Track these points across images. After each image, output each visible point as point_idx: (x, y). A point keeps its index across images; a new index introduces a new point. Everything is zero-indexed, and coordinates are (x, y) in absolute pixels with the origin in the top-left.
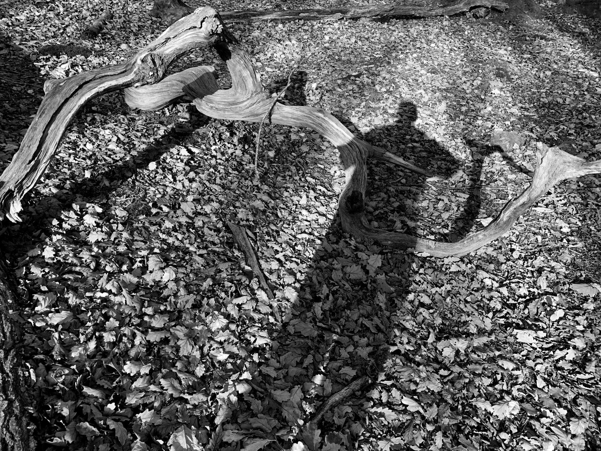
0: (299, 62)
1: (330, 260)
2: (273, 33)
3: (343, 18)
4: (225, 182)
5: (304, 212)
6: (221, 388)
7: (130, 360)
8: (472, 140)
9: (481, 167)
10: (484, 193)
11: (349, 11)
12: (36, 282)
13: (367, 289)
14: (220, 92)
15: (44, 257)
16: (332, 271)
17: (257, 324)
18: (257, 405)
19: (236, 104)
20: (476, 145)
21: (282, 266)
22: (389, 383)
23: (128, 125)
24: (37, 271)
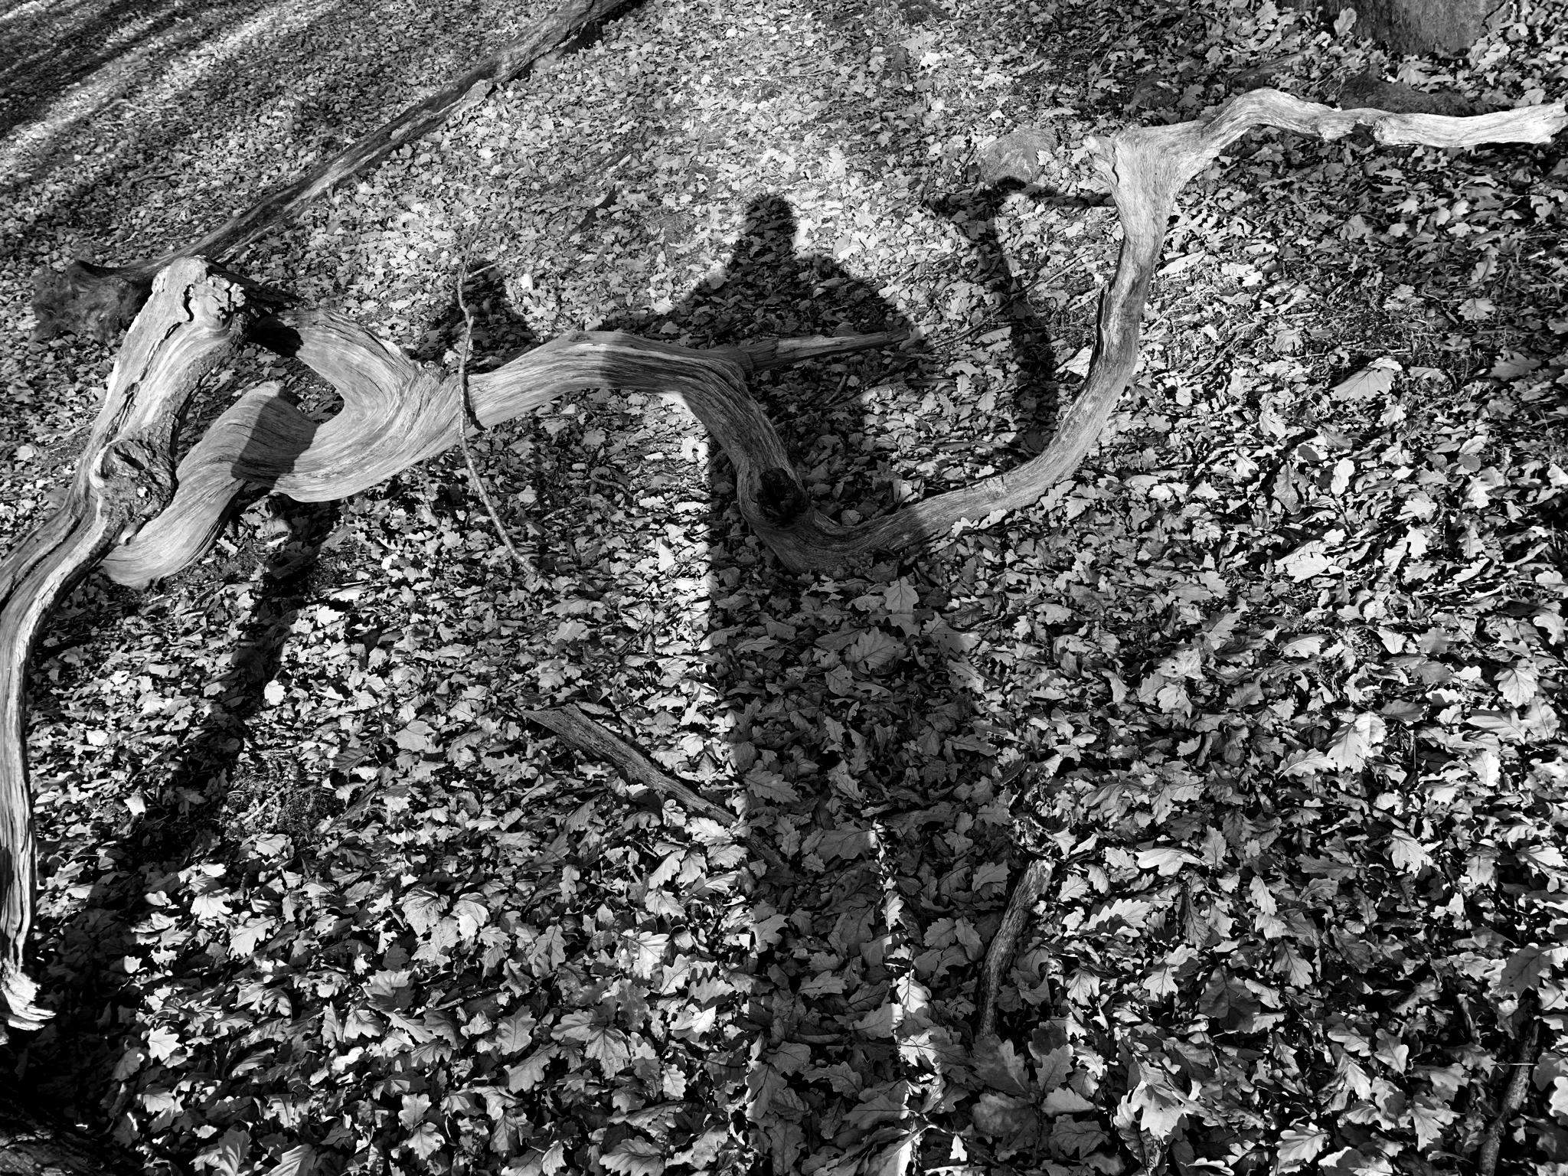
0: (457, 248)
1: (805, 656)
2: (357, 213)
3: (495, 88)
4: (463, 626)
5: (683, 584)
6: (744, 1090)
7: (506, 1162)
8: (945, 199)
9: (998, 248)
10: (1038, 303)
11: (498, 63)
12: (176, 1129)
13: (922, 670)
14: (323, 430)
15: (157, 1060)
16: (822, 677)
17: (734, 901)
18: (842, 1076)
19: (378, 436)
20: (958, 206)
21: (709, 735)
22: (1089, 844)
23: (158, 632)
24: (163, 1105)
